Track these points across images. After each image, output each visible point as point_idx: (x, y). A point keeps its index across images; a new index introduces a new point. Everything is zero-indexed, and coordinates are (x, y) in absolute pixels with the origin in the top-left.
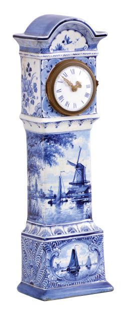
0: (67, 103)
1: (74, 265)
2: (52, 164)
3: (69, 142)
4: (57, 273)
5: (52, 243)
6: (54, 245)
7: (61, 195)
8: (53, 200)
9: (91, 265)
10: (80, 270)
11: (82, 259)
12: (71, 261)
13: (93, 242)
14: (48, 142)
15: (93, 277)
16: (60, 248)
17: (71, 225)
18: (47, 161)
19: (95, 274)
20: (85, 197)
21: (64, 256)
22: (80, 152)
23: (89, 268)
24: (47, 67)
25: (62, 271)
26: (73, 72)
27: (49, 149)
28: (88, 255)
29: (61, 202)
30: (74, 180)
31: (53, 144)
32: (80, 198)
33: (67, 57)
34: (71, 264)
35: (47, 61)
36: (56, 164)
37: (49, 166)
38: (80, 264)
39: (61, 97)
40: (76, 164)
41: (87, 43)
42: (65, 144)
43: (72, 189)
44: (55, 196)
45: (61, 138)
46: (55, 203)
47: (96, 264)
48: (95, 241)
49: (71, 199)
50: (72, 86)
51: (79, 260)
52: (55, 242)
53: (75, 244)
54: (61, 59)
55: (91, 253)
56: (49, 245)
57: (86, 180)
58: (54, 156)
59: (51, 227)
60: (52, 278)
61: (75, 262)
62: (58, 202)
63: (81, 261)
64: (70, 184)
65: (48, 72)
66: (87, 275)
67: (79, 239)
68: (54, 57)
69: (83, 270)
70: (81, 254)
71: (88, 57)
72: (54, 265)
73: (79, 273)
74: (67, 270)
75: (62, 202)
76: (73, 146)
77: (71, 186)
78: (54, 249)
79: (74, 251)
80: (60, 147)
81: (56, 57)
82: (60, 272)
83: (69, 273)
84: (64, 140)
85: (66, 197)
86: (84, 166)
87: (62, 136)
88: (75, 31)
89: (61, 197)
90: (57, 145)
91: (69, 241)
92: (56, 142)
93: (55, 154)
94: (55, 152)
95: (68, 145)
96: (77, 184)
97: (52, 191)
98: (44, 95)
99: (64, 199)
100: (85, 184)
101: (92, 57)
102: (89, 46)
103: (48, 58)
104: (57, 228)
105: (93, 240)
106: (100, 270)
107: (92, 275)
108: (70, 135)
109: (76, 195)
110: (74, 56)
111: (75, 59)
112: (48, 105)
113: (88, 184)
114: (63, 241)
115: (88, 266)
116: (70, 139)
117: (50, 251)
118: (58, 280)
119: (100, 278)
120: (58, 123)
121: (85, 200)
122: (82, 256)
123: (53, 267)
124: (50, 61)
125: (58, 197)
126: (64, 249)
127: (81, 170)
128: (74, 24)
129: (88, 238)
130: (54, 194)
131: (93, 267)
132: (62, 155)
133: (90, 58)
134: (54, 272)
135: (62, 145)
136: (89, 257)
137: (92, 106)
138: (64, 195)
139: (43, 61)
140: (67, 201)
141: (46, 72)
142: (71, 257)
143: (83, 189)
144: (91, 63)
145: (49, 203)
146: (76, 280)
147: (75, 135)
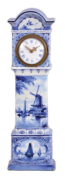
0: (27, 59)
1: (30, 152)
2: (20, 93)
3: (31, 81)
4: (18, 155)
5: (17, 138)
6: (18, 139)
7: (25, 111)
8: (20, 114)
9: (41, 154)
10: (34, 156)
11: (35, 150)
12: (28, 150)
13: (43, 141)
14: (18, 80)
15: (42, 161)
16: (21, 142)
17: (31, 129)
18: (17, 91)
19: (43, 159)
20: (41, 114)
21: (24, 146)
22: (38, 88)
23: (39, 155)
24: (16, 37)
25: (22, 155)
26: (32, 42)
27: (18, 84)
28: (39, 148)
29: (25, 115)
30: (34, 103)
31: (21, 82)
32: (38, 115)
33: (29, 33)
34: (28, 151)
35: (16, 34)
36: (23, 93)
37: (19, 94)
38: (34, 152)
39: (23, 56)
40: (36, 95)
41: (43, 26)
42: (28, 83)
43: (32, 108)
44: (22, 112)
45: (26, 79)
46: (21, 116)
47: (44, 153)
48: (44, 140)
49: (32, 114)
50: (29, 50)
51: (33, 150)
52: (19, 138)
53: (31, 140)
54: (26, 34)
55: (41, 147)
56: (14, 139)
57: (42, 105)
58: (22, 89)
59: (18, 129)
60: (16, 158)
61: (31, 151)
62: (24, 115)
63: (35, 151)
64: (31, 105)
65: (17, 40)
66: (38, 159)
67: (34, 138)
68: (21, 32)
69: (36, 156)
70: (35, 146)
71: (44, 34)
72: (17, 151)
73: (33, 157)
74: (25, 155)
75: (27, 115)
76: (34, 84)
77: (32, 107)
78: (17, 142)
79: (30, 145)
80: (25, 84)
81: (22, 32)
82: (21, 155)
83: (26, 156)
84: (28, 80)
85: (28, 113)
86: (41, 97)
87: (27, 78)
88: (35, 18)
89: (25, 112)
90: (23, 83)
91: (28, 138)
92: (23, 81)
93: (22, 88)
94: (22, 87)
95: (31, 83)
96: (36, 106)
97: (20, 109)
98: (14, 53)
99: (28, 114)
100: (42, 107)
101: (46, 34)
102: (44, 28)
103: (17, 33)
104: (22, 130)
105: (43, 139)
106: (47, 158)
107: (41, 160)
108: (32, 78)
109: (35, 112)
110: (34, 32)
111: (35, 34)
112: (16, 59)
113: (44, 107)
114: (23, 138)
115: (39, 154)
116: (32, 80)
117: (15, 142)
118: (19, 159)
119: (47, 162)
120: (23, 70)
121: (42, 116)
122: (35, 148)
123: (17, 152)
124: (18, 34)
125: (24, 112)
126: (24, 142)
127: (39, 98)
128: (33, 15)
129: (40, 138)
130: (21, 110)
131: (42, 155)
132: (26, 88)
133: (45, 35)
134: (17, 155)
135: (27, 83)
136: (40, 149)
137: (46, 62)
138: (28, 112)
139: (14, 34)
140: (29, 115)
141: (15, 41)
142: (28, 147)
143: (40, 109)
144: (45, 37)
145: (18, 115)
146: (30, 161)
147: (35, 78)
